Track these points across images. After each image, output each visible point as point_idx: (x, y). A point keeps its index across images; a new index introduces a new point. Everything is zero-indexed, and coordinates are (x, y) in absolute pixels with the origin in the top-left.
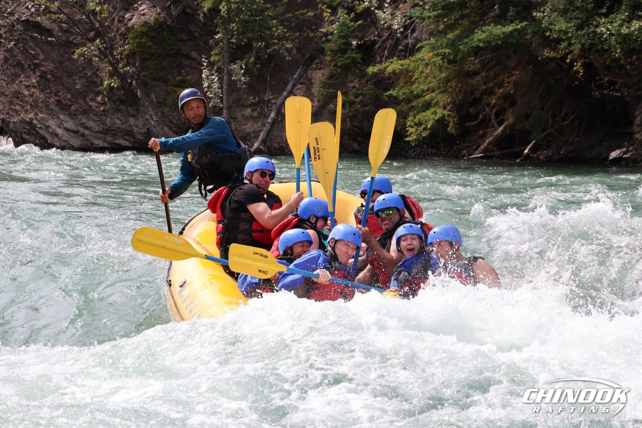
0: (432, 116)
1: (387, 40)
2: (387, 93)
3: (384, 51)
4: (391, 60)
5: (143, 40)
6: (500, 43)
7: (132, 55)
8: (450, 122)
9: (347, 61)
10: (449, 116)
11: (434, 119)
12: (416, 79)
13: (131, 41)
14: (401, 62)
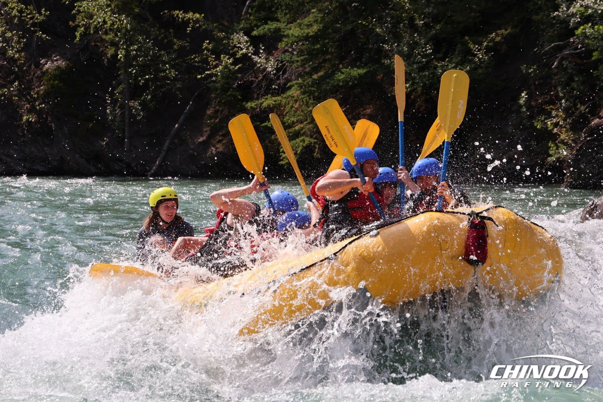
0: (301, 144)
1: (262, 80)
2: (263, 125)
3: (260, 89)
4: (266, 97)
5: (56, 82)
6: (356, 82)
7: (47, 95)
8: (316, 148)
9: (229, 98)
10: (314, 143)
11: (303, 146)
12: (287, 113)
13: (46, 83)
14: (274, 98)
